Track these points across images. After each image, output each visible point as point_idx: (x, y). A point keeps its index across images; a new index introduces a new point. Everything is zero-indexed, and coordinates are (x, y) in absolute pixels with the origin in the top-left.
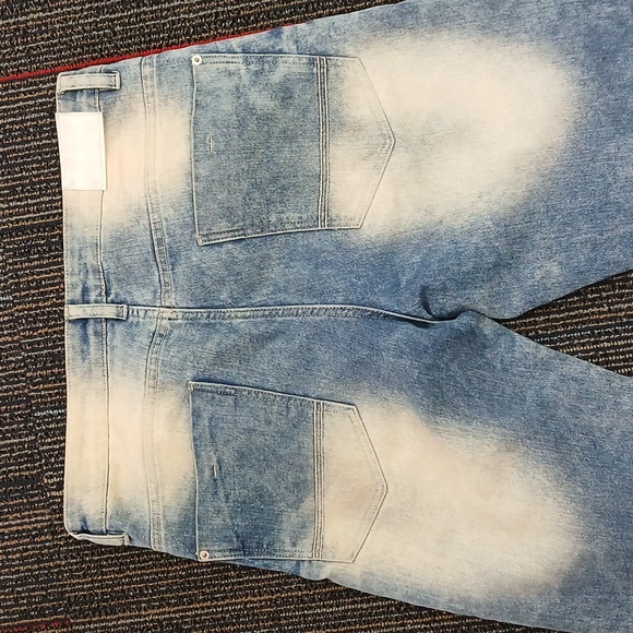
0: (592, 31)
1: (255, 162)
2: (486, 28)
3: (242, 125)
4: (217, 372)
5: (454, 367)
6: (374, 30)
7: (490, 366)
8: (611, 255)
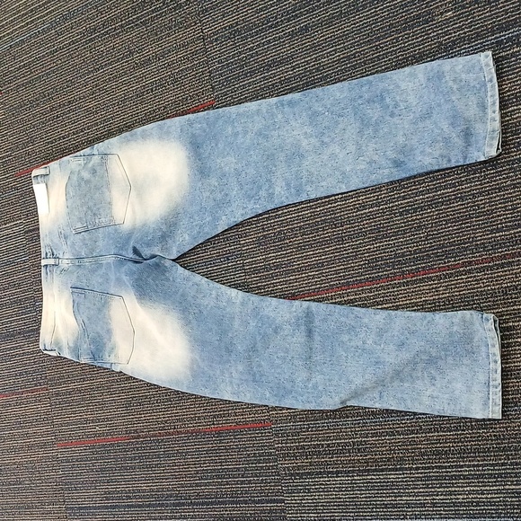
0: (193, 135)
1: (86, 199)
2: (160, 138)
3: (79, 185)
4: (78, 285)
5: (150, 280)
6: (122, 143)
7: (168, 280)
8: (206, 230)
